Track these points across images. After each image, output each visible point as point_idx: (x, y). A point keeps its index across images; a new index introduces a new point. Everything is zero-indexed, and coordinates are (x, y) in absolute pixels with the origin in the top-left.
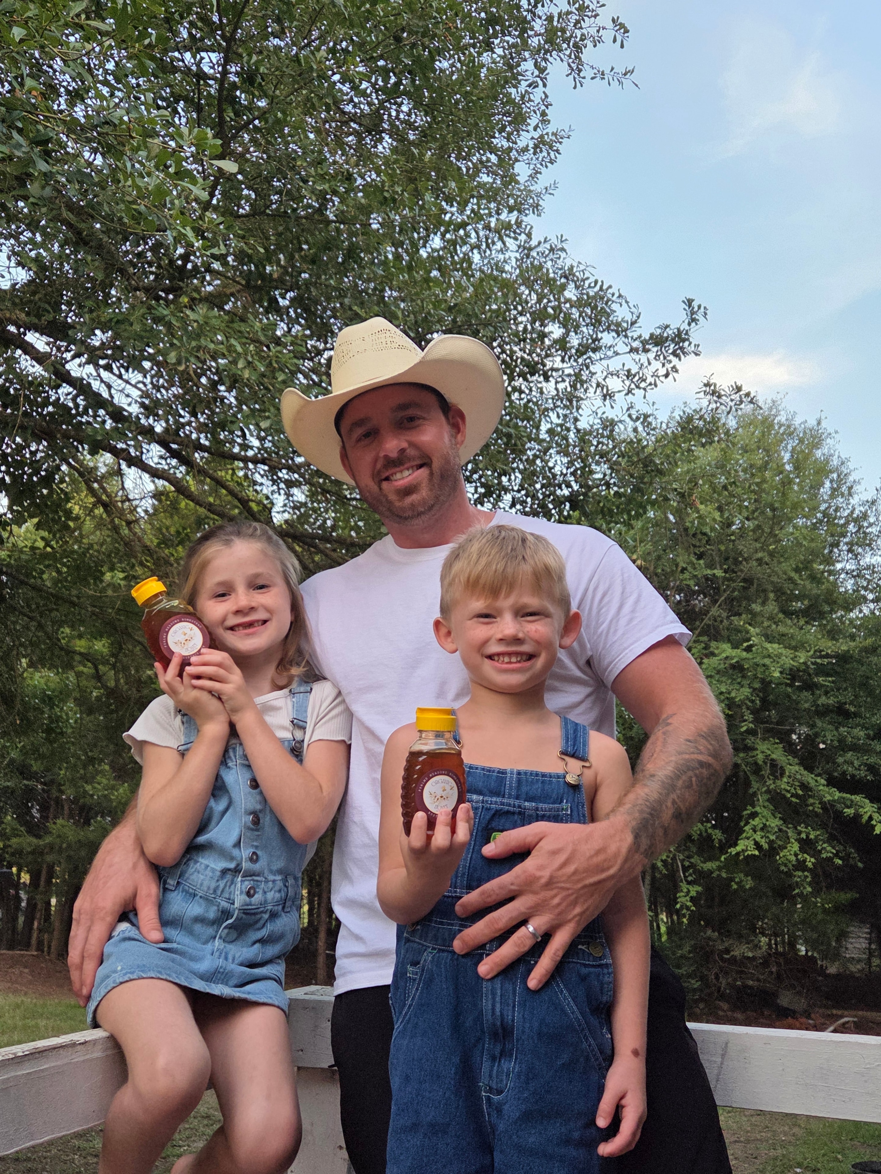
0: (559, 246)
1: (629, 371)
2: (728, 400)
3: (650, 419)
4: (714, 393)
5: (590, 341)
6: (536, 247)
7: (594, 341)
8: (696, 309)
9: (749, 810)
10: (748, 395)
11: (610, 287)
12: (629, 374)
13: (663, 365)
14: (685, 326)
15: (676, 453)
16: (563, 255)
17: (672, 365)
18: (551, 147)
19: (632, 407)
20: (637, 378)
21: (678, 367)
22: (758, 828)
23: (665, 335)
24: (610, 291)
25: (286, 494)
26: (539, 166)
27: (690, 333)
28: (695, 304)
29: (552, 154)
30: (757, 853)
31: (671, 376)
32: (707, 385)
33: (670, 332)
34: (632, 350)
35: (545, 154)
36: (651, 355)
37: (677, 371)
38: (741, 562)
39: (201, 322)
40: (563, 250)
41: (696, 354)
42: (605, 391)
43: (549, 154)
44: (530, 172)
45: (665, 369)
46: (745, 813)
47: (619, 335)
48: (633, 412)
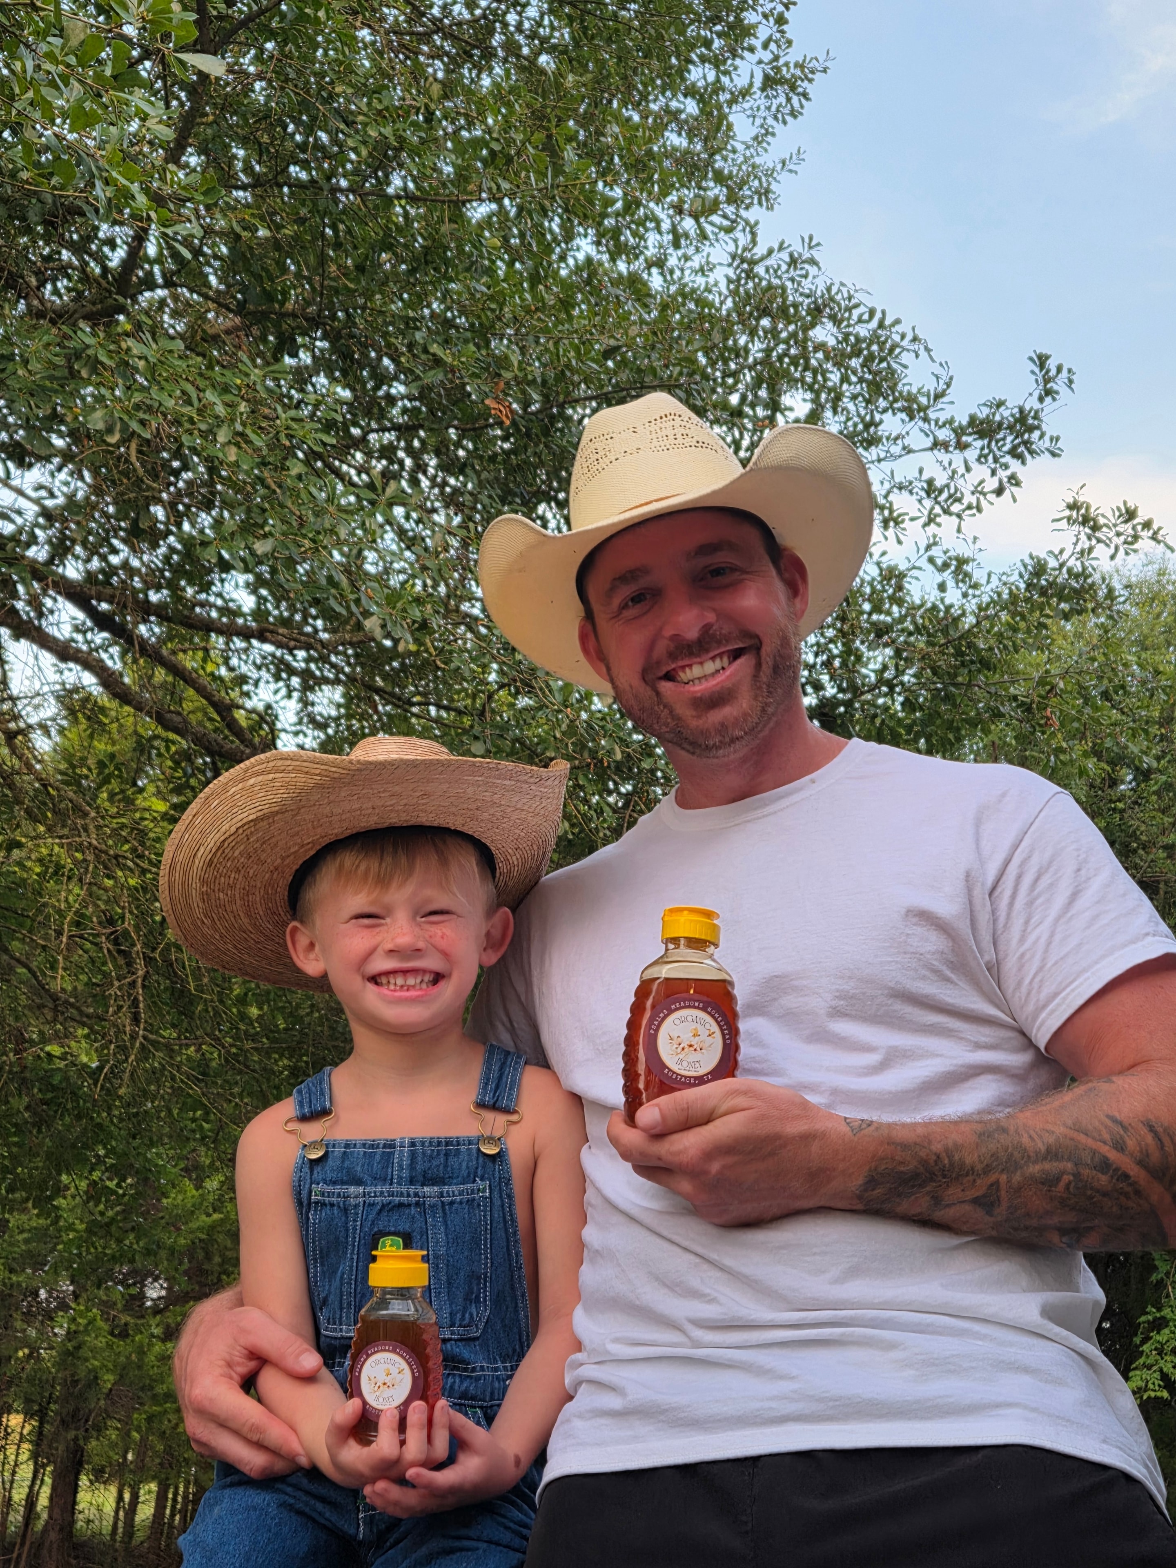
0: (806, 255)
1: (930, 482)
2: (1111, 534)
3: (967, 568)
4: (1085, 521)
5: (860, 427)
6: (762, 259)
7: (867, 426)
8: (1053, 372)
9: (1152, 1313)
10: (1147, 525)
11: (897, 322)
12: (931, 489)
13: (993, 473)
14: (1032, 403)
15: (1015, 630)
16: (812, 270)
17: (1008, 473)
18: (793, 88)
19: (935, 544)
20: (945, 495)
21: (1020, 476)
22: (1168, 1348)
23: (998, 418)
24: (898, 328)
25: (301, 700)
26: (770, 121)
27: (1041, 415)
28: (1052, 364)
29: (795, 100)
30: (1165, 1394)
31: (1007, 494)
32: (1074, 506)
33: (1006, 413)
34: (936, 444)
35: (782, 99)
36: (971, 454)
37: (1018, 484)
38: (1135, 851)
39: (152, 360)
40: (813, 262)
41: (1054, 455)
42: (886, 513)
43: (789, 100)
44: (754, 131)
45: (996, 480)
46: (1143, 1319)
47: (912, 418)
48: (935, 552)
